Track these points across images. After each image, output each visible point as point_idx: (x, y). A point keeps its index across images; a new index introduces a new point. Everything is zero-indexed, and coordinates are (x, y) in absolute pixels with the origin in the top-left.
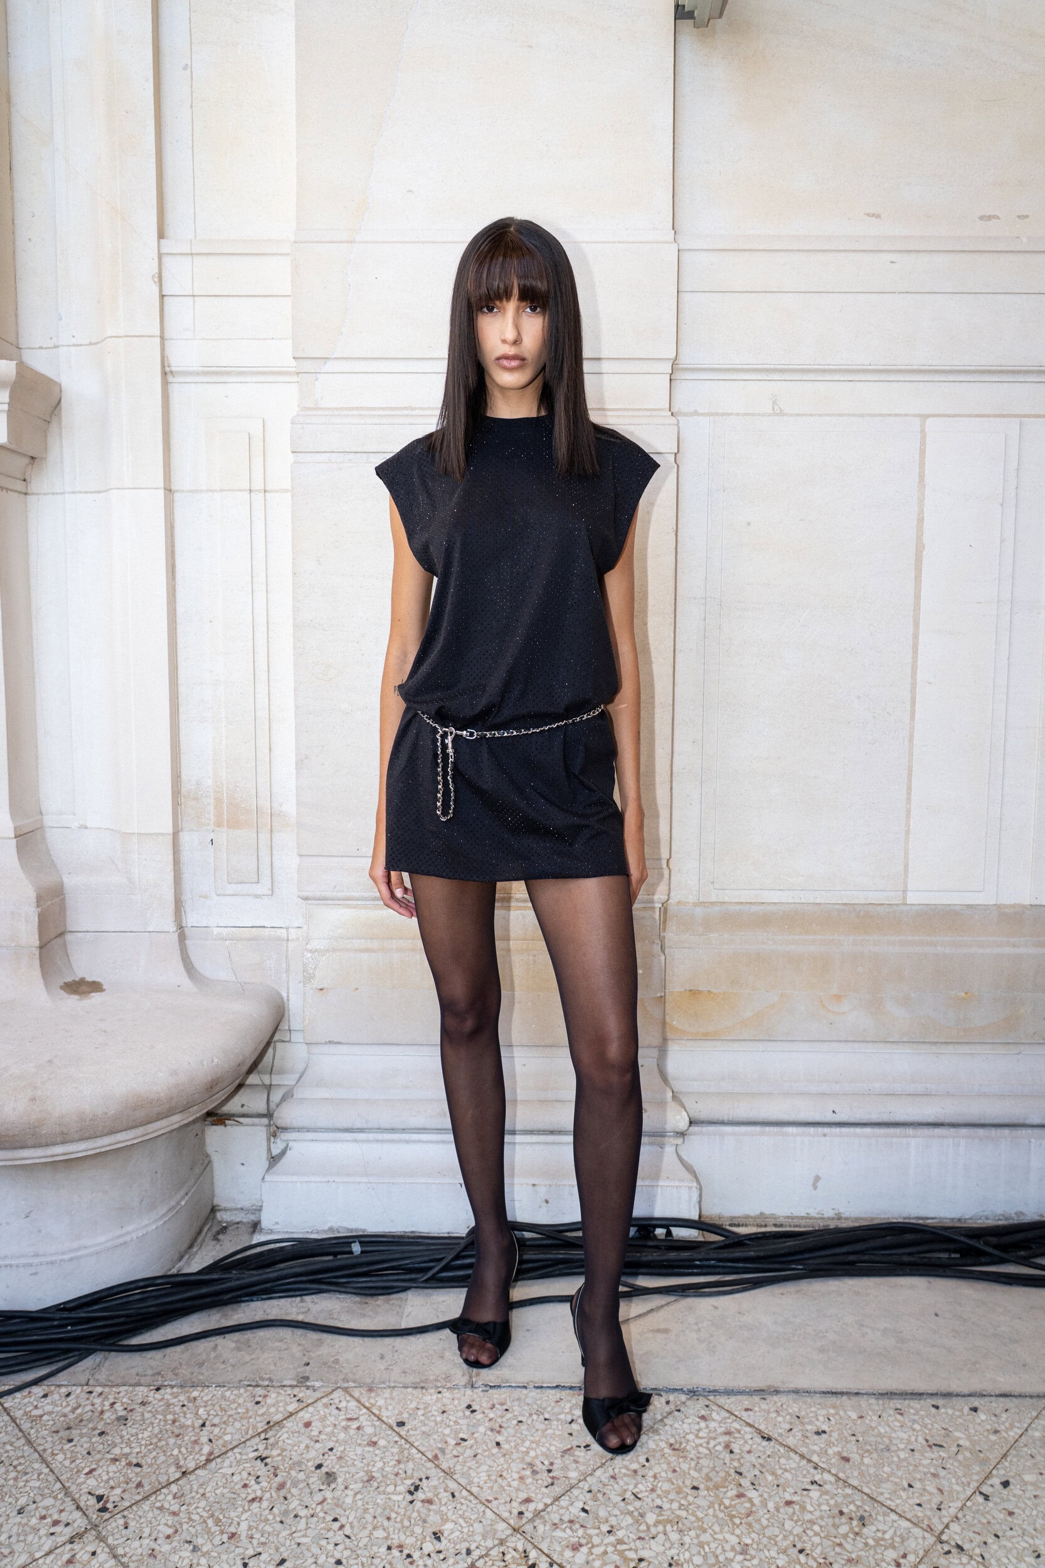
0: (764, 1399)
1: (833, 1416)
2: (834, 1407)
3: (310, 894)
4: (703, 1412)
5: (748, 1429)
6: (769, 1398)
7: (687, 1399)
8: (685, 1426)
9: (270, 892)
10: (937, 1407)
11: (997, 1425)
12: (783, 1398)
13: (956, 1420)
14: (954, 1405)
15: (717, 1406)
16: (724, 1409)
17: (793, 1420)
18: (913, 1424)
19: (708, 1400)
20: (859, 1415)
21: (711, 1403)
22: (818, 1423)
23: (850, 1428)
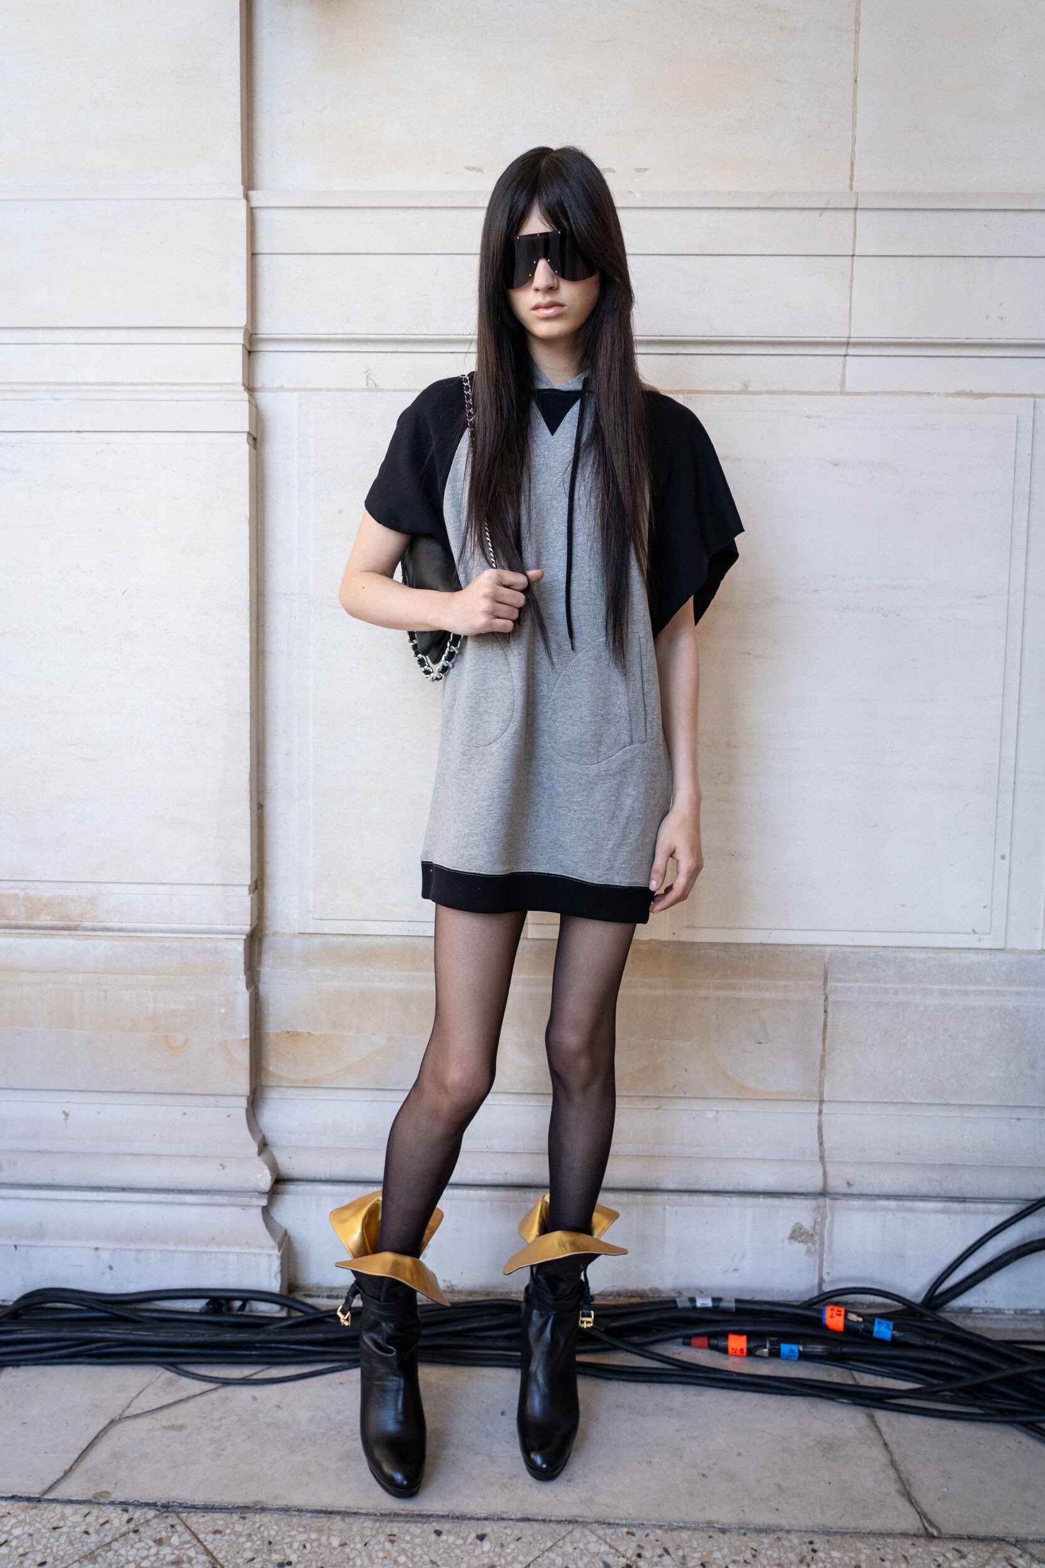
0: (244, 1518)
1: (313, 1541)
2: (320, 1531)
4: (164, 1534)
5: (203, 1558)
6: (250, 1516)
7: (156, 1516)
8: (133, 1552)
10: (438, 1533)
12: (265, 1518)
13: (453, 1551)
14: (460, 1531)
15: (183, 1527)
16: (190, 1530)
17: (261, 1547)
18: (400, 1555)
19: (179, 1517)
20: (343, 1542)
21: (180, 1522)
22: (288, 1552)
23: (323, 1559)
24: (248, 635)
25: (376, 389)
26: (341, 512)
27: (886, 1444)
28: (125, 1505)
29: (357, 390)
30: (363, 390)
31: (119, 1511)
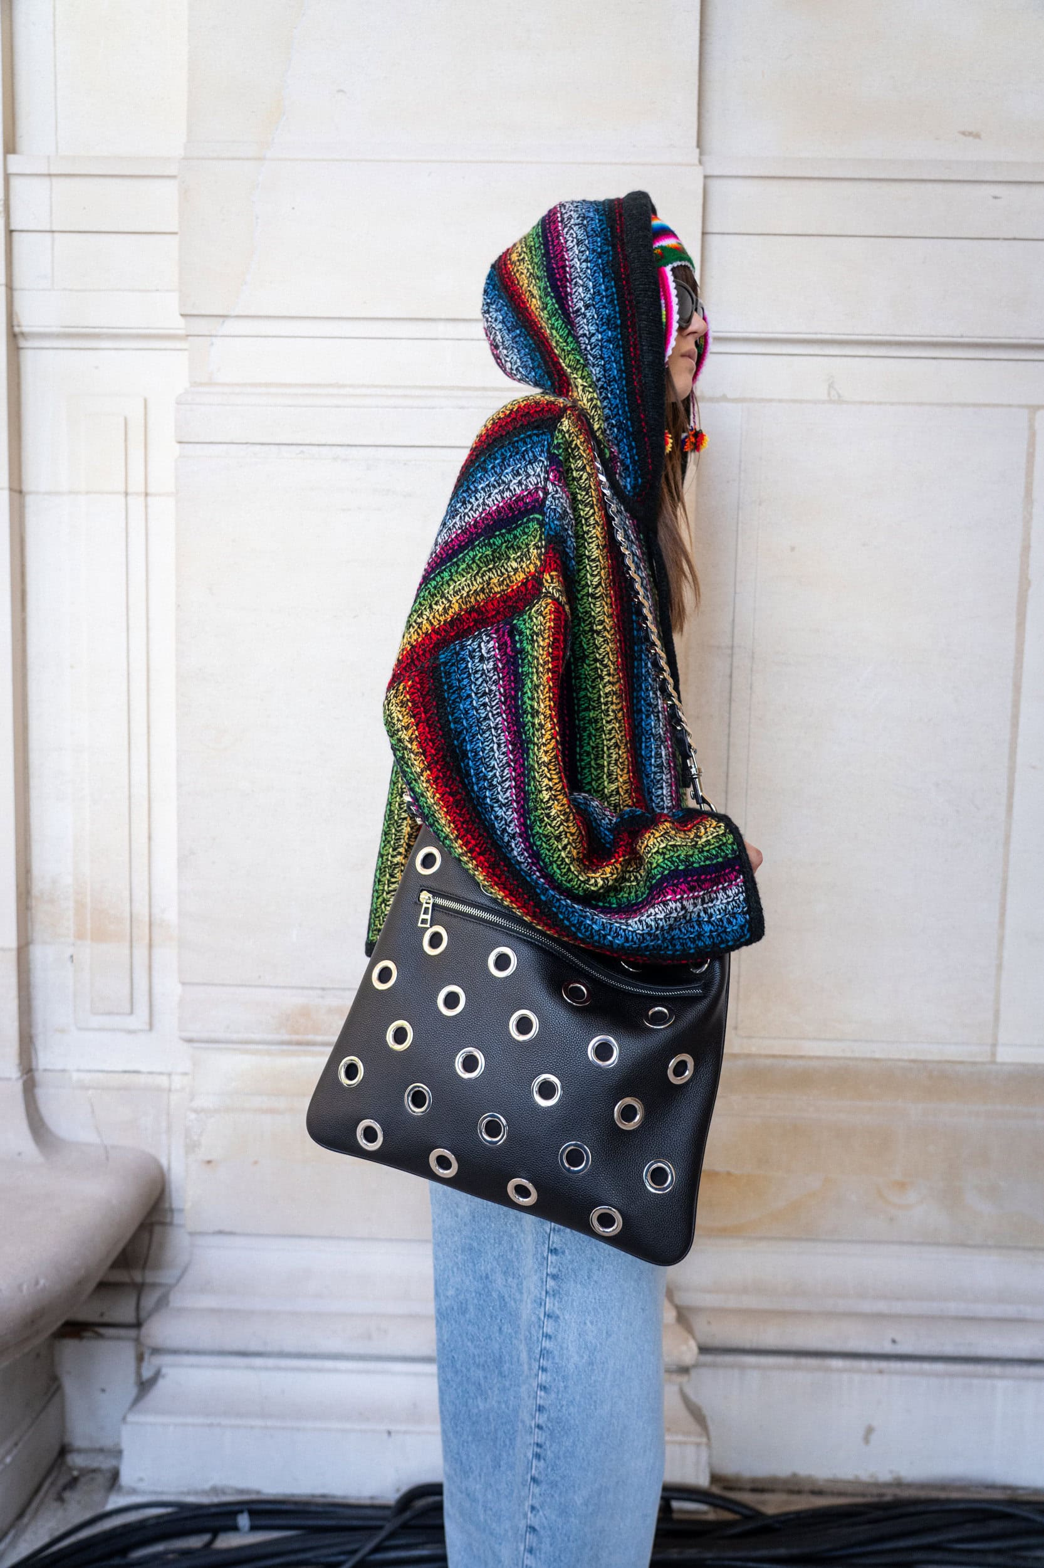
3: (194, 1035)
9: (147, 1027)
25: (840, 401)
26: (793, 549)
29: (815, 402)
30: (824, 402)
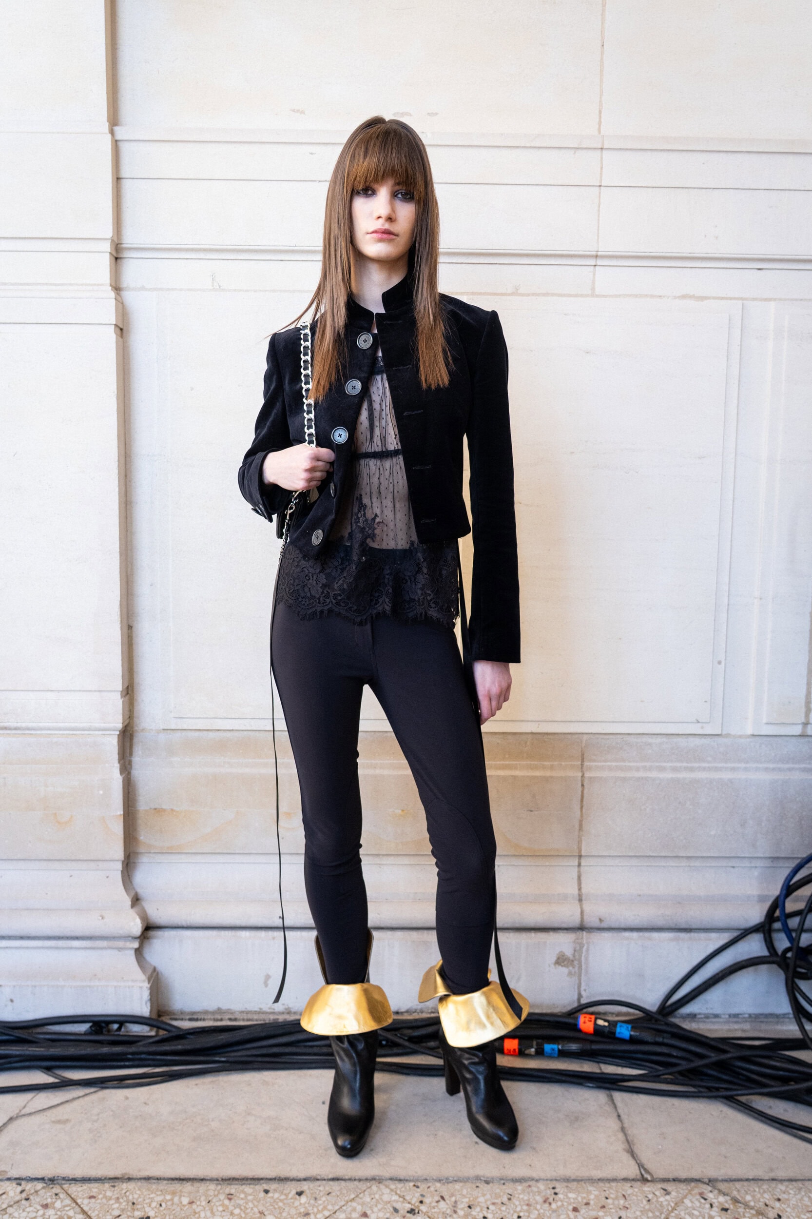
0: (114, 1186)
1: (168, 1201)
2: (174, 1193)
4: (49, 1200)
5: (80, 1217)
6: (119, 1185)
7: (43, 1188)
8: (23, 1214)
10: (266, 1192)
11: (310, 1208)
12: (131, 1185)
13: (277, 1204)
14: (284, 1189)
15: (65, 1194)
16: (70, 1196)
17: (127, 1207)
18: (235, 1208)
19: (62, 1188)
20: (191, 1201)
21: (63, 1191)
22: (147, 1209)
23: (175, 1214)
24: (117, 489)
25: (220, 289)
27: (619, 1116)
28: (19, 1180)
29: (205, 290)
30: (210, 290)
31: (14, 1185)
